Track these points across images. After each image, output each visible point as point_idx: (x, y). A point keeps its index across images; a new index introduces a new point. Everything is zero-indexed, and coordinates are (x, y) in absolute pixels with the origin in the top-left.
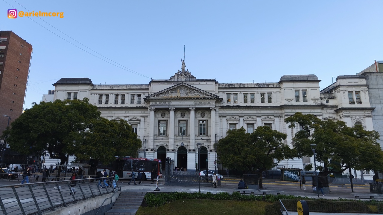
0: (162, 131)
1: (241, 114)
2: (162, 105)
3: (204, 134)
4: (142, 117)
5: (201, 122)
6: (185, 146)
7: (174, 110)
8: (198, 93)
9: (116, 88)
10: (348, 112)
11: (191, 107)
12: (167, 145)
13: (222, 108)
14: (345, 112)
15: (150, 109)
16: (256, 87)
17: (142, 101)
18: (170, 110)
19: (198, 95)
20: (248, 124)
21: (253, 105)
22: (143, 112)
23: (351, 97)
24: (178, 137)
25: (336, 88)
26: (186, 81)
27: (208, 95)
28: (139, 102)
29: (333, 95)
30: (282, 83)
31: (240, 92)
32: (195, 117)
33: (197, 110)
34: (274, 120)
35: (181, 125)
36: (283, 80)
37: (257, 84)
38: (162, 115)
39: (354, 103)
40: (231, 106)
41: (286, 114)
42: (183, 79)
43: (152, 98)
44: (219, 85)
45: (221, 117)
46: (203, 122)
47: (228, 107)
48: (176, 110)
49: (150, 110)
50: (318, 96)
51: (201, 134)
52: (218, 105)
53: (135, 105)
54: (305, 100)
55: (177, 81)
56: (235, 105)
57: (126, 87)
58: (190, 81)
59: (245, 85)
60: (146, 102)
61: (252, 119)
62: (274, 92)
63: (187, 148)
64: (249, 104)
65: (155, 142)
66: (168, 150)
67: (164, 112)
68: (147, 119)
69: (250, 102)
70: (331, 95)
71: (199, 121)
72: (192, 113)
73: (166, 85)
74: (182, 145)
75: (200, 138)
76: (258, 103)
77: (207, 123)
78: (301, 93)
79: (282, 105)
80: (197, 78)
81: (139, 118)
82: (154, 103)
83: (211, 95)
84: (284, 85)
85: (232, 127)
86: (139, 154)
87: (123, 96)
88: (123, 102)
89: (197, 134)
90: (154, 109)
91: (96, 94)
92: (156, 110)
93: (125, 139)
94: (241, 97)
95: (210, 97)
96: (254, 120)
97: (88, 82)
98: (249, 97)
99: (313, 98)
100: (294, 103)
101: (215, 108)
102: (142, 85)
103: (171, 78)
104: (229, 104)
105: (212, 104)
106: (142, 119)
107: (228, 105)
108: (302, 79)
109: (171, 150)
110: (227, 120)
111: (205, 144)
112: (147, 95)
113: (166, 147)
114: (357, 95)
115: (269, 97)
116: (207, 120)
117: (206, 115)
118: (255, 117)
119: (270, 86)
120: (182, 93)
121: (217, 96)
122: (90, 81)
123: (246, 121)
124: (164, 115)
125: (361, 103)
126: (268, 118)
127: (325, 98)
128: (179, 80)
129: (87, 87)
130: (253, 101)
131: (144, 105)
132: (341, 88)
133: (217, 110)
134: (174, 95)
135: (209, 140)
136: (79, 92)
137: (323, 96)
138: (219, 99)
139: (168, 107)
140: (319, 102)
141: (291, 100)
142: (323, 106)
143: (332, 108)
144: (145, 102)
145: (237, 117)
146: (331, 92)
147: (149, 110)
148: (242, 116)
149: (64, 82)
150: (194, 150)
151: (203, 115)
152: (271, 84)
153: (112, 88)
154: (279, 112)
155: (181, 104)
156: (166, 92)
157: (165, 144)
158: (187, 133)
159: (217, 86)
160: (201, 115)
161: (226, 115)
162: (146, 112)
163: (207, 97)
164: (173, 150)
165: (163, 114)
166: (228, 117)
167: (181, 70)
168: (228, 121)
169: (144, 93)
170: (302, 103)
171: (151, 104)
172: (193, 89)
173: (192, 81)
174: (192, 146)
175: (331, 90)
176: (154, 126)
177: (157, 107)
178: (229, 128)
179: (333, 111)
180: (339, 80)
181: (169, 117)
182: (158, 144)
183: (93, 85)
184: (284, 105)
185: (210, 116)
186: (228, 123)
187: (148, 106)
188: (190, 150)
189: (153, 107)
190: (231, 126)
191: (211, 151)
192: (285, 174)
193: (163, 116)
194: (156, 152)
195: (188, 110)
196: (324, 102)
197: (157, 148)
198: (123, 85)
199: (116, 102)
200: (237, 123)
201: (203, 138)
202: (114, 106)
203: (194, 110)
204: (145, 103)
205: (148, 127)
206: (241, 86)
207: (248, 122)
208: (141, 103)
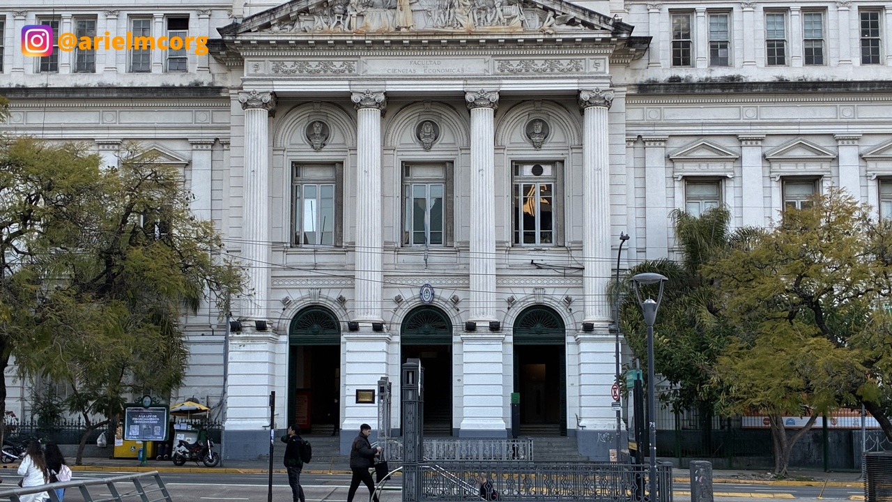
0: (309, 223)
1: (751, 124)
2: (313, 75)
3: (546, 237)
4: (197, 144)
5: (527, 170)
6: (438, 303)
7: (378, 105)
8: (513, 10)
11: (472, 91)
12: (342, 300)
13: (646, 90)
15: (243, 97)
18: (358, 106)
19: (516, 23)
20: (786, 181)
21: (815, 73)
22: (203, 117)
24: (401, 258)
28: (177, 62)
32: (498, 147)
33: (507, 103)
35: (414, 192)
38: (310, 136)
40: (694, 84)
43: (253, 38)
45: (639, 145)
46: (537, 170)
47: (679, 89)
48: (394, 105)
49: (245, 105)
51: (530, 238)
52: (627, 77)
53: (155, 78)
56: (720, 73)
60: (220, 61)
61: (809, 154)
63: (451, 313)
64: (796, 69)
65: (274, 282)
66: (354, 327)
67: (323, 119)
68: (226, 156)
69: (801, 61)
71: (517, 165)
72: (482, 121)
75: (525, 255)
76: (843, 62)
77: (560, 178)
81: (182, 150)
82: (266, 67)
83: (589, 18)
85: (699, 198)
86: (193, 349)
87: (86, 26)
88: (85, 63)
89: (507, 236)
90: (268, 98)
92: (280, 107)
94: (748, 32)
95: (580, 33)
96: (820, 157)
98: (795, 29)
101: (611, 95)
104: (682, 72)
105: (592, 73)
106: (202, 158)
107: (678, 79)
109: (366, 327)
110: (669, 159)
111: (554, 296)
112: (224, 20)
113: (335, 308)
116: (562, 162)
117: (556, 136)
118: (823, 143)
120: (424, 10)
121: (618, 26)
123: (775, 166)
124: (325, 134)
130: (814, 56)
131: (205, 79)
133: (620, 104)
134: (378, 21)
135: (575, 272)
138: (632, 40)
139: (346, 89)
144: (213, 61)
145: (730, 145)
147: (235, 106)
148: (757, 140)
150: (495, 327)
155: (420, 71)
156: (332, 3)
157: (334, 295)
158: (451, 235)
161: (663, 132)
162: (220, 118)
163: (563, 31)
164: (378, 328)
165: (317, 130)
166: (676, 145)
168: (678, 165)
169: (203, 10)
171: (252, 71)
174: (483, 301)
176: (271, 197)
177: (282, 87)
178: (680, 204)
181: (349, 144)
182: (295, 295)
185: (581, 137)
186: (679, 174)
187: (229, 84)
188: (471, 327)
189: (264, 89)
190: (696, 191)
191: (588, 328)
193: (318, 142)
194: (285, 339)
195: (458, 104)
197: (290, 314)
199: (49, 61)
200: (725, 178)
201: (537, 258)
202: (36, 80)
203: (492, 104)
204: (216, 68)
205: (235, 202)
207: (789, 169)
208: (192, 67)
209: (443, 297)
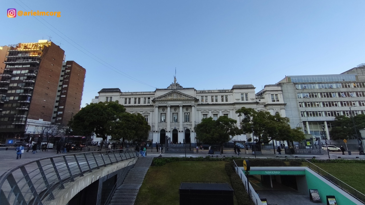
0: (163, 120)
1: (210, 108)
2: (163, 104)
3: (188, 121)
4: (151, 111)
5: (186, 114)
6: (177, 129)
7: (170, 107)
8: (184, 96)
9: (135, 94)
10: (271, 107)
11: (180, 105)
12: (166, 129)
13: (199, 105)
14: (270, 107)
16: (218, 92)
17: (151, 101)
18: (168, 107)
19: (184, 98)
20: (214, 115)
21: (217, 103)
22: (151, 108)
23: (273, 98)
24: (172, 124)
25: (264, 92)
26: (177, 89)
27: (190, 98)
28: (149, 103)
29: (263, 96)
30: (233, 90)
31: (209, 95)
32: (183, 111)
33: (183, 106)
34: (229, 112)
35: (174, 116)
36: (234, 88)
37: (219, 90)
39: (274, 101)
40: (204, 104)
41: (236, 108)
42: (175, 88)
43: (157, 100)
44: (197, 91)
45: (198, 111)
46: (187, 114)
47: (202, 105)
48: (171, 107)
50: (254, 97)
51: (186, 121)
52: (196, 103)
53: (146, 104)
54: (247, 100)
55: (172, 89)
56: (206, 103)
57: (141, 93)
58: (179, 89)
59: (212, 91)
60: (153, 102)
62: (229, 95)
63: (178, 130)
64: (215, 102)
65: (158, 127)
66: (167, 132)
67: (164, 108)
68: (154, 113)
70: (261, 96)
71: (185, 113)
72: (181, 108)
73: (165, 92)
74: (175, 128)
75: (186, 123)
76: (220, 102)
77: (190, 114)
78: (244, 95)
79: (234, 103)
80: (183, 87)
81: (149, 112)
82: (158, 103)
83: (192, 97)
84: (235, 91)
86: (149, 134)
87: (139, 99)
88: (139, 103)
89: (184, 121)
91: (123, 98)
92: (159, 107)
93: (141, 125)
94: (209, 98)
95: (191, 99)
96: (217, 112)
97: (119, 91)
98: (214, 98)
99: (251, 98)
100: (241, 101)
102: (151, 92)
103: (168, 88)
104: (202, 103)
105: (193, 103)
106: (151, 113)
108: (245, 87)
109: (168, 132)
111: (189, 127)
112: (154, 98)
113: (165, 129)
114: (276, 96)
115: (226, 98)
117: (189, 110)
118: (218, 110)
119: (226, 92)
120: (175, 97)
121: (195, 98)
122: (120, 90)
124: (164, 110)
125: (278, 101)
126: (226, 110)
127: (258, 98)
128: (173, 88)
129: (118, 94)
130: (216, 101)
131: (152, 104)
132: (267, 92)
133: (196, 106)
134: (170, 98)
135: (191, 125)
136: (113, 97)
137: (257, 97)
138: (197, 100)
139: (166, 105)
140: (255, 101)
141: (239, 99)
142: (257, 103)
143: (262, 104)
145: (208, 111)
146: (261, 95)
147: (155, 107)
148: (211, 110)
149: (104, 91)
150: (182, 131)
151: (187, 110)
152: (227, 90)
153: (132, 94)
154: (232, 107)
155: (174, 103)
156: (165, 96)
157: (165, 128)
158: (178, 121)
159: (196, 92)
160: (186, 110)
161: (201, 109)
162: (153, 108)
163: (189, 99)
164: (169, 132)
166: (202, 111)
167: (174, 82)
169: (152, 97)
170: (245, 101)
171: (156, 103)
172: (181, 94)
173: (180, 89)
174: (181, 128)
175: (262, 94)
176: (158, 117)
177: (159, 105)
178: (203, 117)
179: (263, 106)
180: (266, 87)
181: (167, 111)
182: (161, 128)
183: (121, 92)
184: (235, 103)
185: (192, 110)
186: (202, 114)
187: (154, 105)
188: (180, 131)
190: (204, 116)
191: (192, 131)
192: (236, 144)
194: (160, 133)
195: (178, 107)
196: (258, 101)
197: (160, 130)
198: (139, 92)
199: (135, 103)
200: (207, 114)
201: (187, 123)
202: (134, 105)
204: (153, 103)
205: (154, 118)
206: (209, 92)
207: (214, 113)
208: (150, 103)
209: (177, 128)
